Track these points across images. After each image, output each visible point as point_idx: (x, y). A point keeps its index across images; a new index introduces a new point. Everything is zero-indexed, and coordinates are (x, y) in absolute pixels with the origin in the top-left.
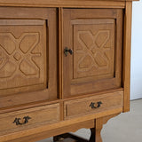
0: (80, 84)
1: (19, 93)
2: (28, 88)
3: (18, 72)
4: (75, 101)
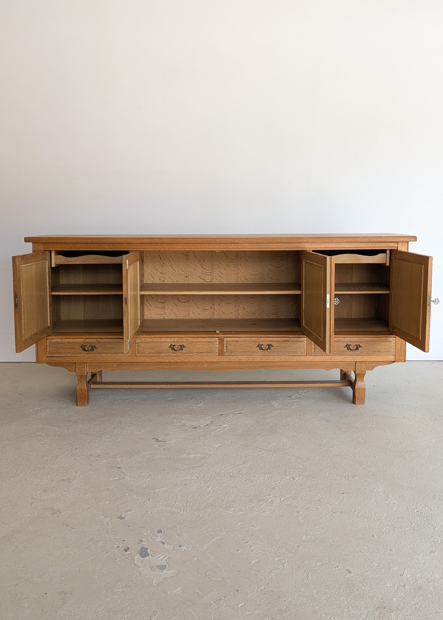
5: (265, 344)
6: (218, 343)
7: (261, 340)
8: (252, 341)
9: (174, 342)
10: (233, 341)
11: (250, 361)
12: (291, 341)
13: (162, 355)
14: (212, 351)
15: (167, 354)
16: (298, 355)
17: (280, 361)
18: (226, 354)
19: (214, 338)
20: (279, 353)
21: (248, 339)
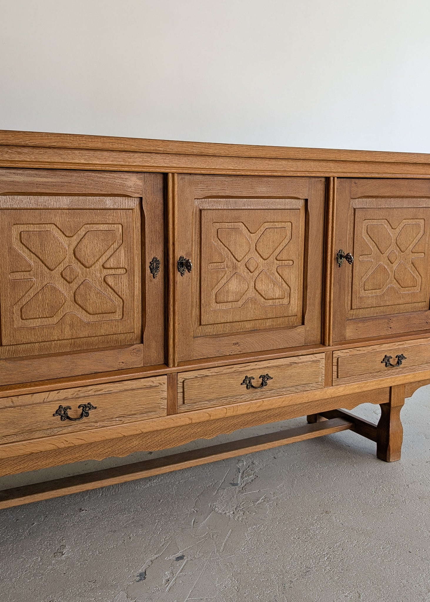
0: (364, 320)
1: (254, 331)
2: (269, 323)
3: (251, 293)
4: (355, 352)
5: (256, 375)
6: (165, 387)
7: (248, 368)
8: (234, 372)
9: (65, 399)
10: (196, 377)
11: (228, 415)
12: (301, 363)
13: (37, 435)
14: (155, 407)
15: (49, 432)
16: (312, 388)
17: (281, 406)
18: (183, 409)
19: (158, 378)
20: (281, 390)
21: (224, 370)
